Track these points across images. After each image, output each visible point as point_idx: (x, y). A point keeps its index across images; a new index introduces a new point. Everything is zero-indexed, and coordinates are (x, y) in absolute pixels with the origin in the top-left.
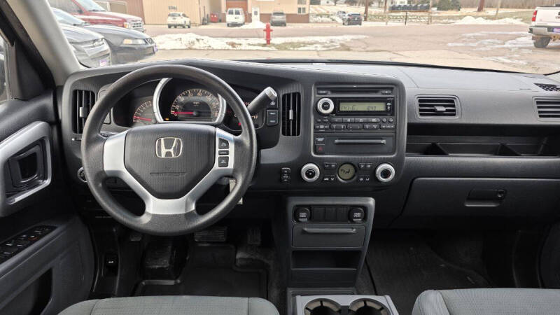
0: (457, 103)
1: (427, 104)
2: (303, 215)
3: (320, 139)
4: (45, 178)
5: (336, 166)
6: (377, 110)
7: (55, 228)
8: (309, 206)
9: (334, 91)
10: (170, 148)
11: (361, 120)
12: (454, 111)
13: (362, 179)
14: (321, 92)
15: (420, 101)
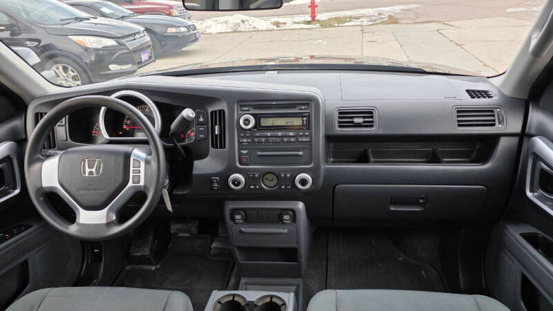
0: (375, 114)
1: (346, 116)
2: (238, 217)
3: (244, 152)
4: (15, 188)
5: (260, 176)
6: (295, 124)
7: (31, 226)
8: (244, 210)
9: (256, 107)
10: (92, 168)
11: (280, 134)
12: (372, 122)
13: (283, 187)
14: (244, 109)
15: (340, 113)
